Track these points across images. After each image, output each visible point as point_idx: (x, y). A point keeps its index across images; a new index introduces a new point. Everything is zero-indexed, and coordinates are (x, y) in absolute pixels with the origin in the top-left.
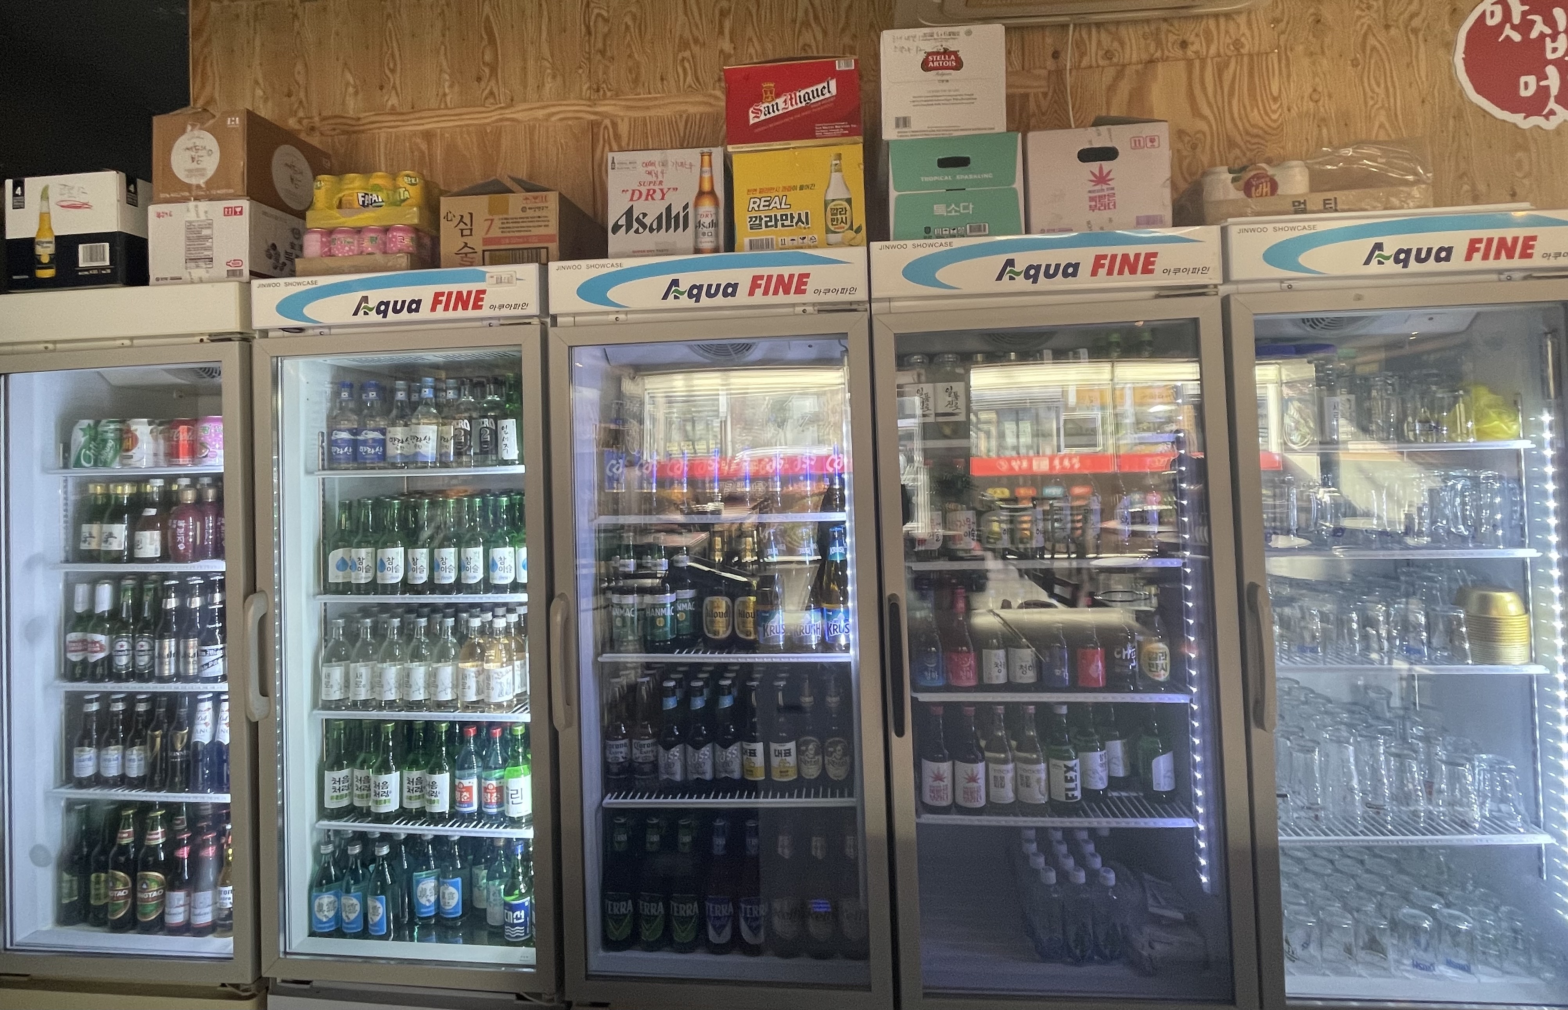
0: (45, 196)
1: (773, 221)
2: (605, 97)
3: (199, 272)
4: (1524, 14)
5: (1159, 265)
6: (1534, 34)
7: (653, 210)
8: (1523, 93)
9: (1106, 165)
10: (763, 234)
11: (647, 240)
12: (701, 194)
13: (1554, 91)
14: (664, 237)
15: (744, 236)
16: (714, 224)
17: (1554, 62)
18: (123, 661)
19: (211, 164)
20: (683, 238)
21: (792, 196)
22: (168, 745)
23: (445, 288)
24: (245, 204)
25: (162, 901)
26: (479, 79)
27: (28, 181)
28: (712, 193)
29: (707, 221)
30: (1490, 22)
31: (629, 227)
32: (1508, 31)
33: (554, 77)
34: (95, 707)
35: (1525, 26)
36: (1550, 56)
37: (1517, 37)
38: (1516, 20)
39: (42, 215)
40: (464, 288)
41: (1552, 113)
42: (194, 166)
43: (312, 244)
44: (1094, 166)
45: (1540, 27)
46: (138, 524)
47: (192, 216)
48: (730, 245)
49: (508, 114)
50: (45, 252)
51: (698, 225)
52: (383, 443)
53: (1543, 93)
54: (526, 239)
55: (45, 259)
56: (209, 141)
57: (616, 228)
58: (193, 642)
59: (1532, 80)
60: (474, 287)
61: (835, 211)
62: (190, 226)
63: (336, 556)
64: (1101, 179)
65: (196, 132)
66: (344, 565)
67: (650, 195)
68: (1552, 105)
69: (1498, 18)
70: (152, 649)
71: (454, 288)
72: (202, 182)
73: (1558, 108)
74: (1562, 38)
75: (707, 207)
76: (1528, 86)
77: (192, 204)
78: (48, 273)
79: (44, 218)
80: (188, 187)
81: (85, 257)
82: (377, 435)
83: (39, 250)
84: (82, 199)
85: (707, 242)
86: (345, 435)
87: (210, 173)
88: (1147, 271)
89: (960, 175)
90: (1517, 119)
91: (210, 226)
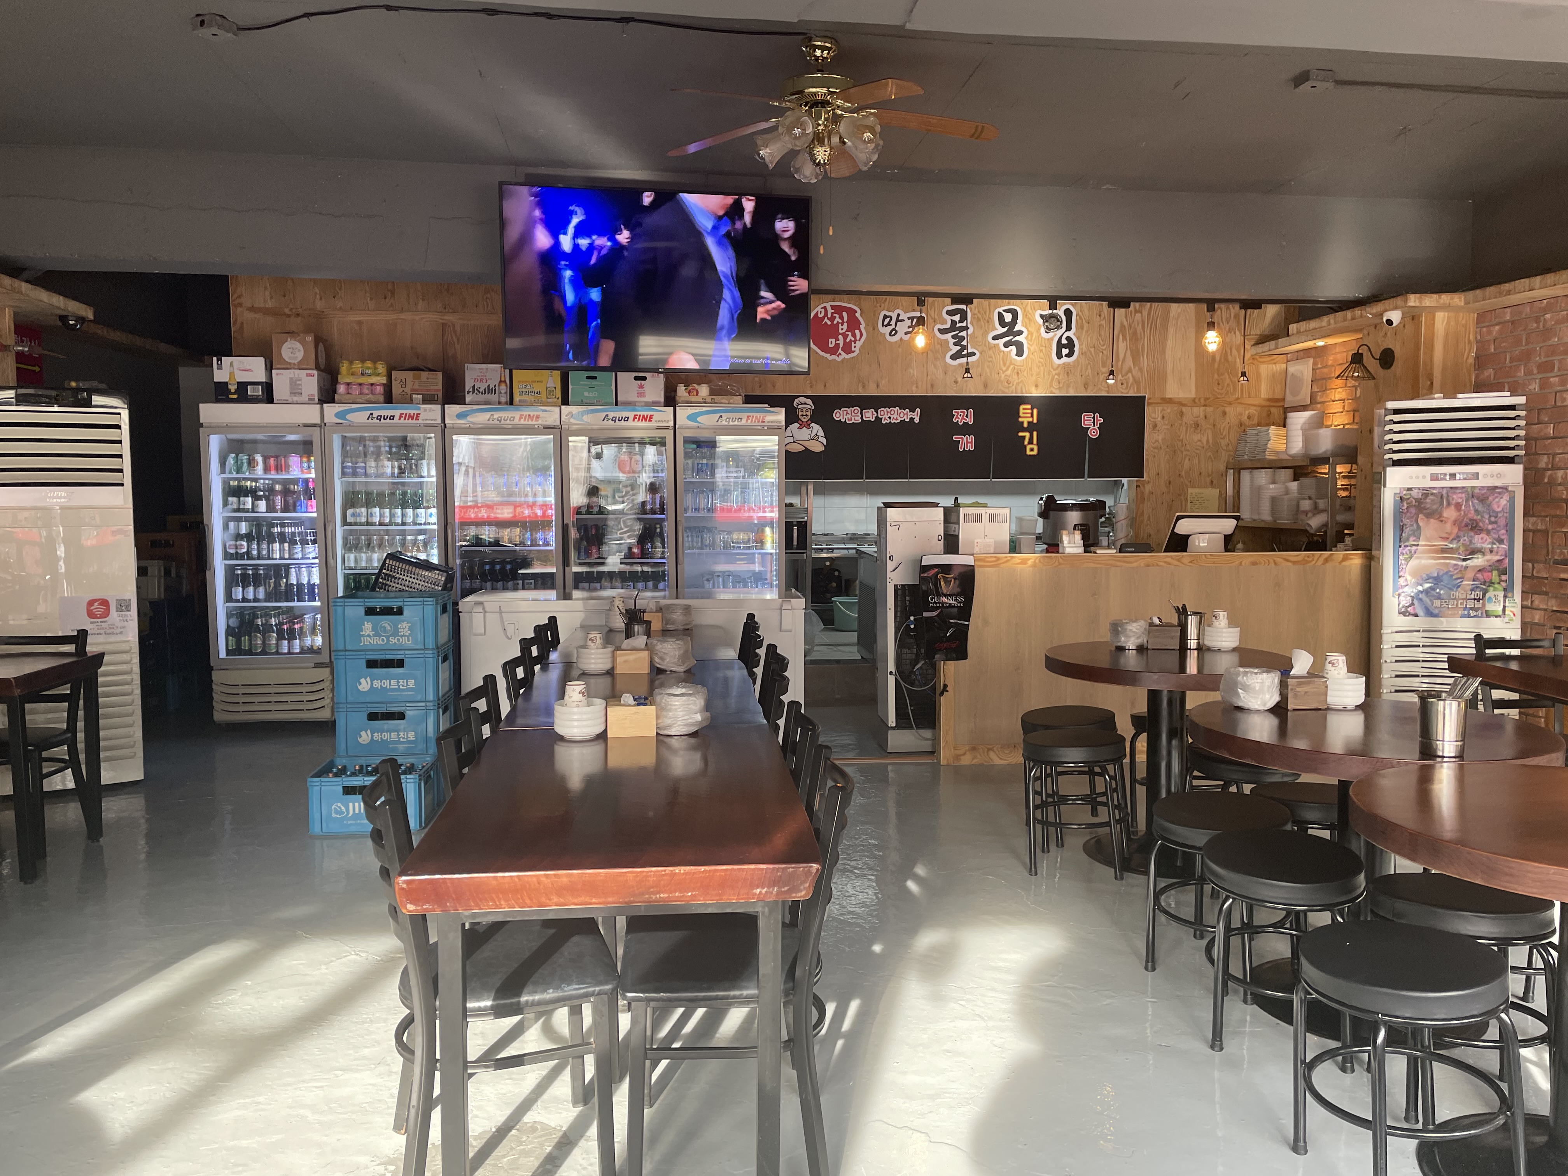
0: (231, 365)
1: (527, 393)
2: (448, 312)
3: (295, 399)
4: (832, 313)
5: (654, 419)
6: (835, 322)
7: (483, 386)
8: (830, 346)
9: (643, 382)
10: (523, 397)
11: (481, 398)
12: (501, 381)
13: (841, 346)
14: (487, 397)
15: (517, 398)
16: (506, 393)
17: (841, 334)
18: (255, 552)
19: (300, 355)
20: (494, 397)
21: (535, 385)
22: (277, 584)
23: (404, 412)
24: (315, 372)
25: (277, 645)
26: (385, 298)
27: (223, 358)
28: (505, 382)
29: (503, 391)
30: (820, 316)
31: (473, 392)
32: (826, 320)
33: (423, 300)
34: (239, 572)
35: (832, 319)
36: (841, 331)
37: (829, 323)
38: (829, 316)
39: (230, 373)
40: (412, 412)
41: (840, 354)
42: (292, 355)
43: (341, 389)
44: (639, 382)
45: (838, 319)
46: (257, 498)
47: (292, 376)
48: (511, 403)
49: (402, 316)
50: (233, 388)
51: (500, 393)
52: (365, 468)
53: (837, 345)
54: (428, 390)
55: (233, 391)
56: (298, 345)
57: (469, 392)
58: (286, 545)
59: (833, 340)
60: (416, 412)
61: (550, 391)
62: (291, 379)
63: (349, 512)
64: (641, 387)
65: (293, 342)
66: (353, 515)
67: (482, 380)
68: (840, 351)
69: (823, 314)
70: (268, 547)
71: (408, 412)
72: (296, 362)
73: (842, 353)
74: (845, 324)
75: (503, 387)
76: (832, 343)
77: (292, 371)
78: (235, 396)
79: (232, 374)
80: (290, 364)
81: (250, 390)
82: (363, 465)
83: (230, 387)
84: (248, 368)
85: (503, 400)
86: (350, 464)
87: (300, 358)
88: (650, 421)
89: (593, 382)
90: (827, 355)
91: (300, 380)
